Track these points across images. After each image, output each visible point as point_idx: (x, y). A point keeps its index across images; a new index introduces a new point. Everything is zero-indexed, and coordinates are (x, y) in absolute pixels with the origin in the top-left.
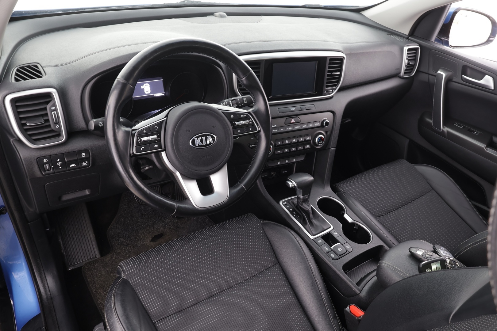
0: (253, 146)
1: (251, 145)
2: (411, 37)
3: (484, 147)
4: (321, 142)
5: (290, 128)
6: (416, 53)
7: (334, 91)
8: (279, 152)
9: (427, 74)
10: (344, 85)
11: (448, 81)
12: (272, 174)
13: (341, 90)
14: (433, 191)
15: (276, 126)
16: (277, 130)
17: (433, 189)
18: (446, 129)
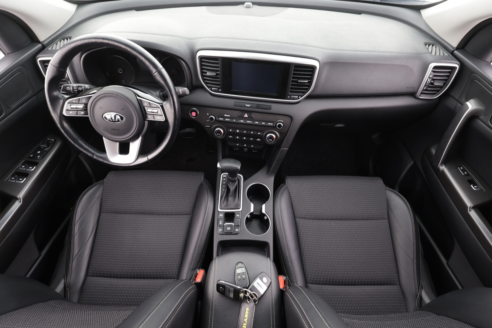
0: (207, 126)
1: (207, 125)
2: (458, 51)
3: (469, 207)
4: (271, 140)
5: (242, 121)
6: (451, 73)
7: (300, 97)
8: (230, 137)
9: (457, 100)
10: (315, 93)
11: (473, 116)
12: (244, 150)
13: (310, 97)
14: (387, 220)
15: (229, 116)
16: (229, 120)
17: (389, 218)
18: (443, 168)
